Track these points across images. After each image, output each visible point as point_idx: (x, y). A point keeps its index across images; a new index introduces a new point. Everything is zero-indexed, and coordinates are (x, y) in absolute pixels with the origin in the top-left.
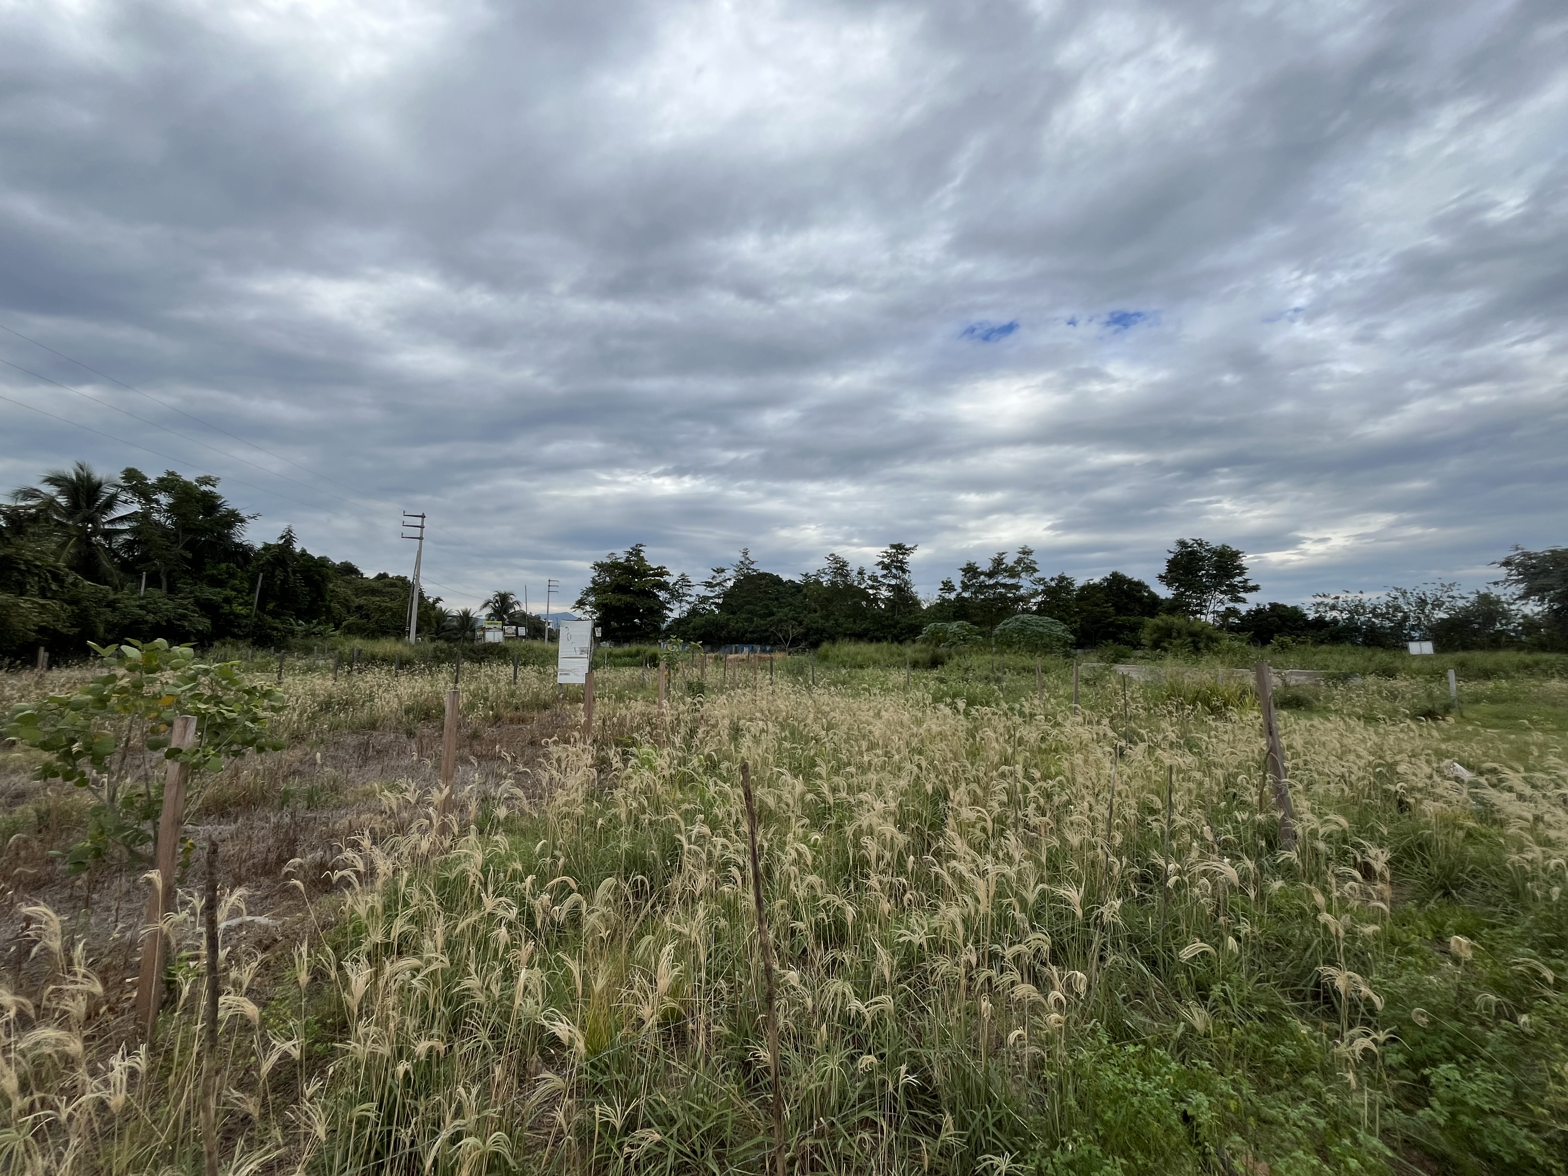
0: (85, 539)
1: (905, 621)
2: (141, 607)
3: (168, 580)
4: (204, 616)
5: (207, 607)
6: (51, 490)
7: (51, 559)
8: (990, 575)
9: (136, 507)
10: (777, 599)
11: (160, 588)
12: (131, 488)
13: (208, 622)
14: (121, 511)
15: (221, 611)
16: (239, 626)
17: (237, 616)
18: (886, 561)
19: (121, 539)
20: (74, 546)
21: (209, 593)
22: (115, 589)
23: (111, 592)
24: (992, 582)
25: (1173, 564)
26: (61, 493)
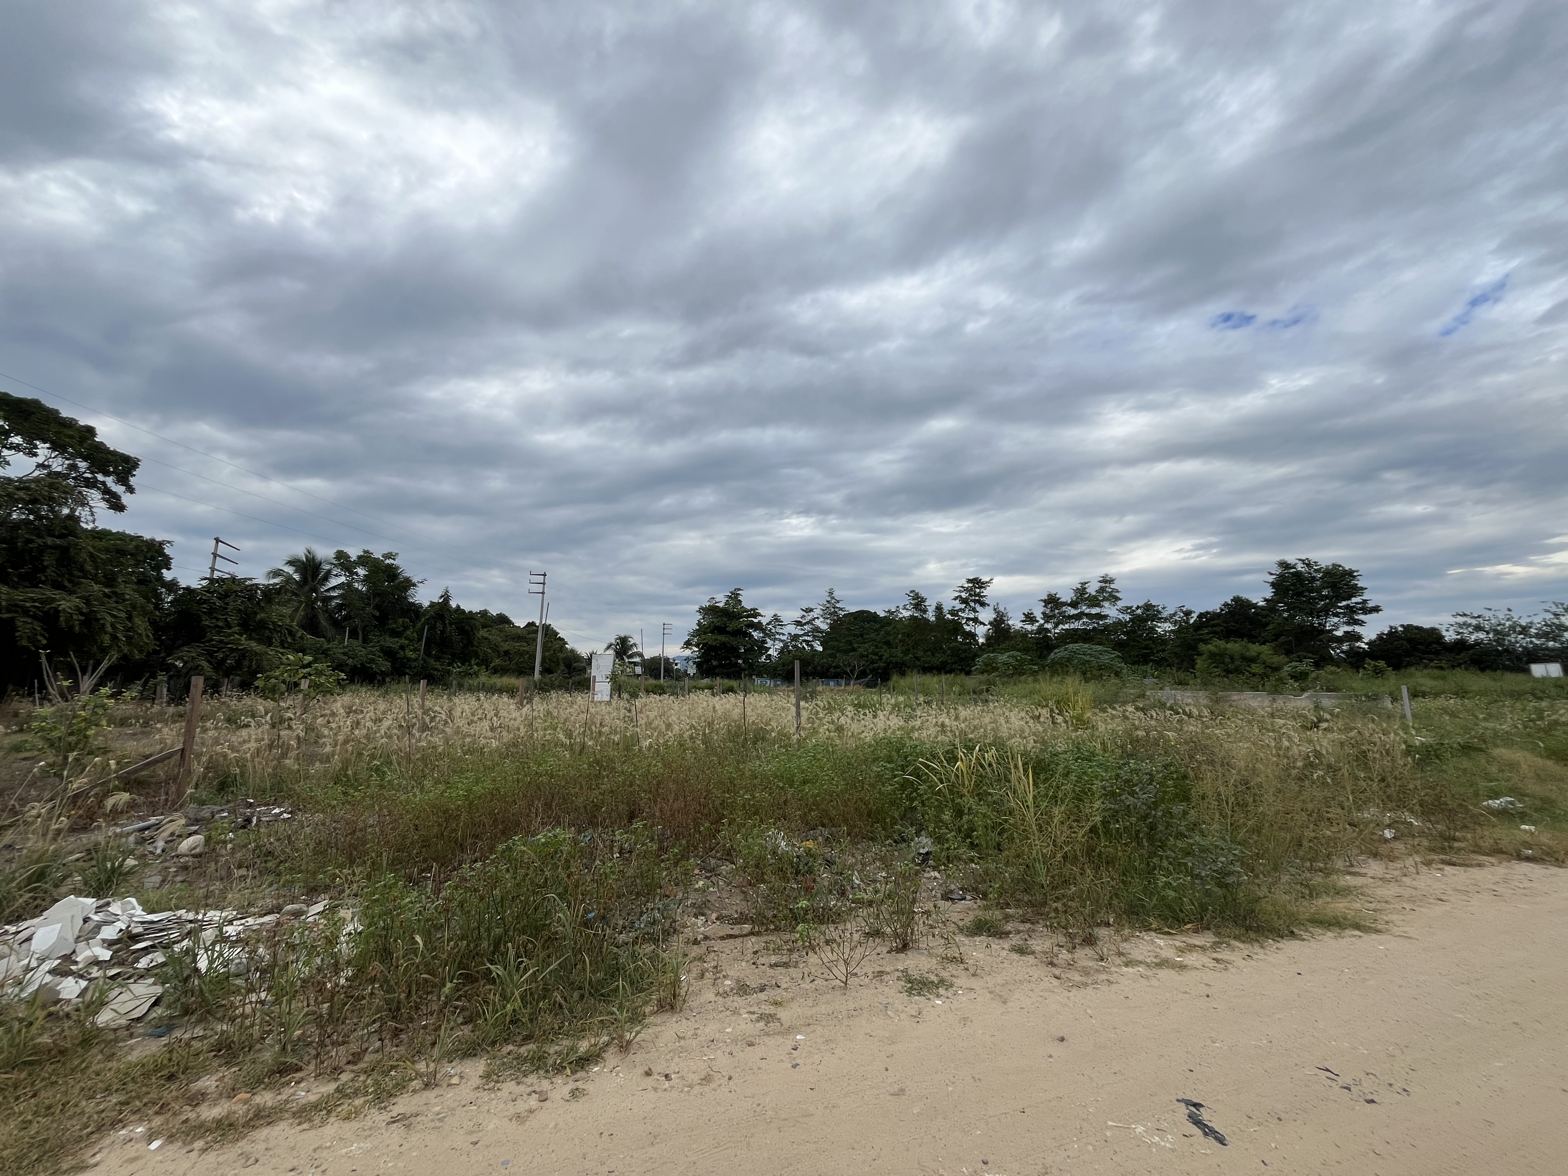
0: (311, 604)
2: (344, 654)
3: (363, 633)
4: (386, 660)
5: (389, 654)
6: (290, 570)
7: (288, 621)
8: (1074, 604)
9: (343, 579)
11: (357, 639)
12: (340, 564)
13: (389, 664)
14: (334, 582)
15: (398, 655)
16: (410, 668)
17: (409, 660)
18: (964, 595)
19: (334, 603)
20: (304, 610)
21: (392, 642)
22: (329, 641)
23: (326, 643)
24: (1075, 612)
25: (1279, 587)
26: (296, 571)
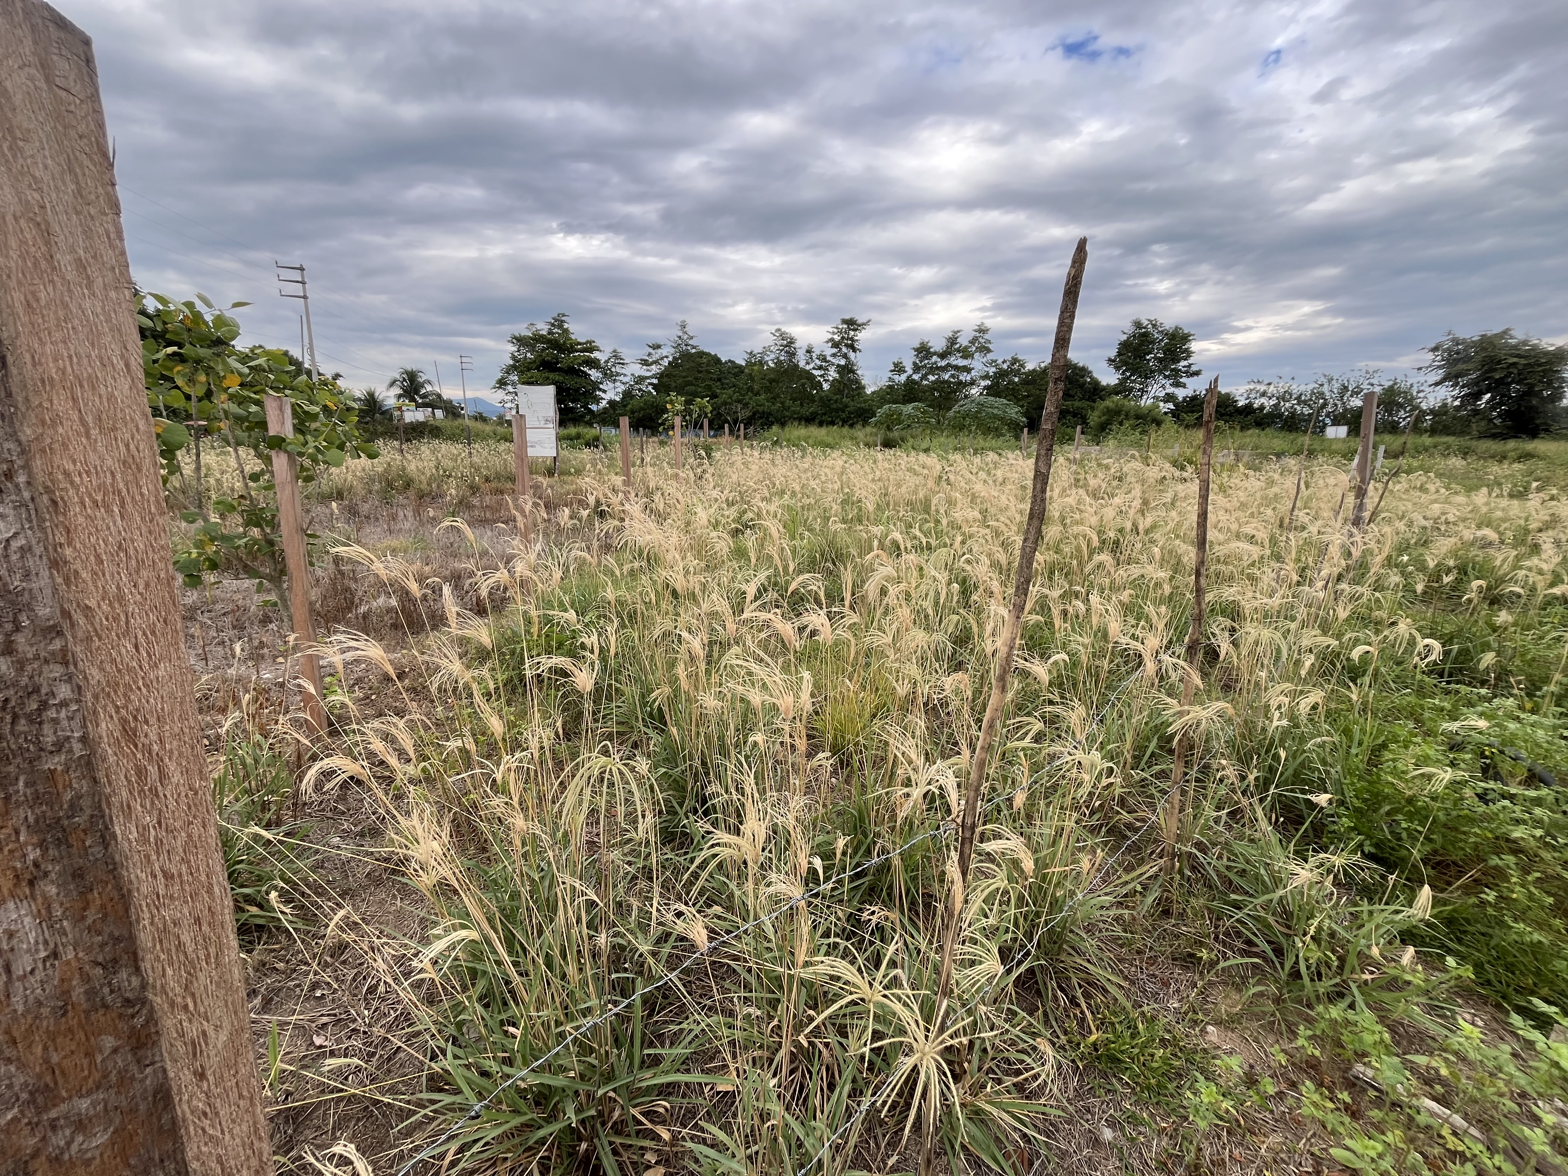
1: (853, 405)
8: (943, 356)
10: (719, 380)
18: (837, 338)
24: (944, 363)
25: (1125, 347)
